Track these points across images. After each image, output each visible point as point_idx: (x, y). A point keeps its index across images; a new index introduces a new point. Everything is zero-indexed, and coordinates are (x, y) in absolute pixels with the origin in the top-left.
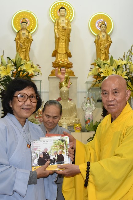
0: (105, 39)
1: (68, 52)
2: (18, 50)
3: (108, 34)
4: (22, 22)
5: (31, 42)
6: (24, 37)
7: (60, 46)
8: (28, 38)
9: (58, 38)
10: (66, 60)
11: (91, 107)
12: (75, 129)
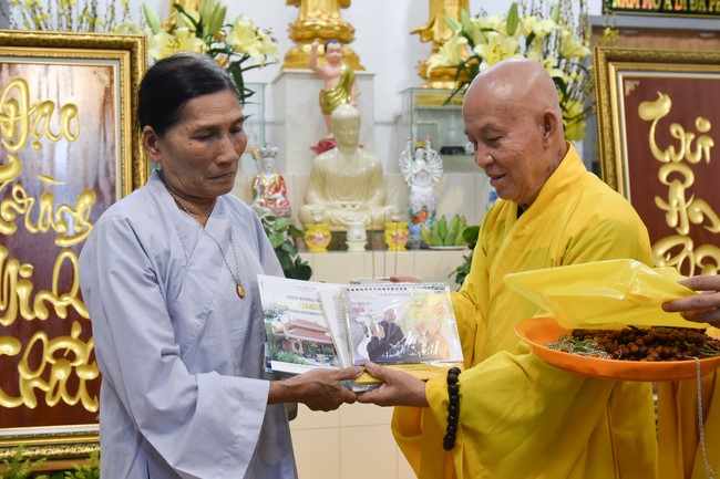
11: (429, 171)
12: (389, 241)
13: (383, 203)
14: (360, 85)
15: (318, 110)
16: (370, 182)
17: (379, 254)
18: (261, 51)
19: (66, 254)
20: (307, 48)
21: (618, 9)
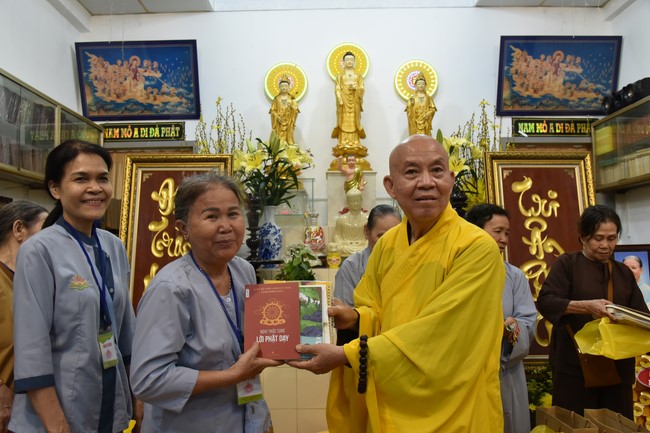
0: (423, 104)
1: (360, 129)
2: (274, 129)
3: (431, 95)
4: (282, 82)
5: (296, 114)
6: (284, 107)
7: (346, 119)
8: (291, 109)
9: (342, 106)
10: (356, 142)
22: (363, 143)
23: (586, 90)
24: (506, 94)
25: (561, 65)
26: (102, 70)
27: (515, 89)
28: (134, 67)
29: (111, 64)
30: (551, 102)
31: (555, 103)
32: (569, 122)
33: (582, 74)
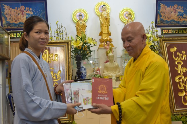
1: (109, 32)
2: (78, 33)
4: (80, 16)
5: (86, 27)
6: (81, 25)
7: (104, 29)
8: (84, 25)
9: (103, 24)
10: (108, 37)
12: (120, 79)
13: (119, 72)
14: (114, 50)
15: (106, 55)
16: (116, 68)
17: (118, 82)
18: (93, 43)
19: (56, 83)
20: (103, 43)
21: (164, 33)
22: (110, 37)
23: (185, 18)
24: (158, 20)
25: (177, 9)
26: (9, 11)
27: (161, 18)
28: (22, 10)
29: (13, 9)
30: (173, 22)
31: (175, 22)
32: (180, 29)
33: (184, 12)
